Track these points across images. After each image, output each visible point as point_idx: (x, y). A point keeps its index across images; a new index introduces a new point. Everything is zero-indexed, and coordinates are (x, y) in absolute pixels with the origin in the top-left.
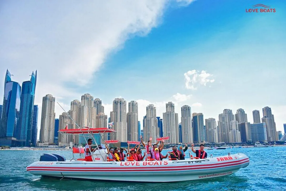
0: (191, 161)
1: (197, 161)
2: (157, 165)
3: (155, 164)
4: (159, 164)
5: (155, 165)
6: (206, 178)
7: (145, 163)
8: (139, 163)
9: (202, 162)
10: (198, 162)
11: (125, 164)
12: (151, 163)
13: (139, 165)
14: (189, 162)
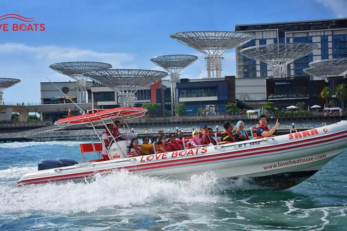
0: (244, 144)
1: (253, 143)
2: (191, 154)
3: (189, 153)
4: (194, 153)
5: (189, 155)
6: (277, 168)
7: (175, 154)
8: (166, 155)
9: (260, 143)
10: (255, 144)
11: (147, 159)
12: (183, 154)
13: (166, 158)
14: (239, 145)
